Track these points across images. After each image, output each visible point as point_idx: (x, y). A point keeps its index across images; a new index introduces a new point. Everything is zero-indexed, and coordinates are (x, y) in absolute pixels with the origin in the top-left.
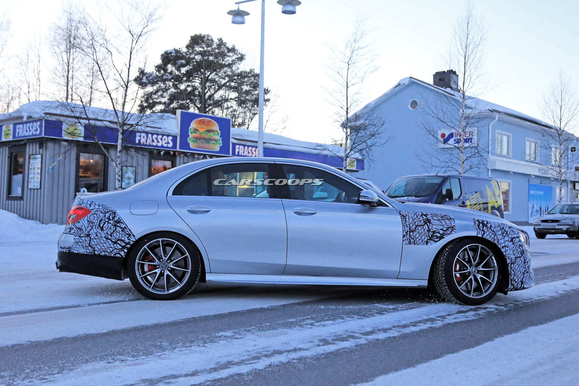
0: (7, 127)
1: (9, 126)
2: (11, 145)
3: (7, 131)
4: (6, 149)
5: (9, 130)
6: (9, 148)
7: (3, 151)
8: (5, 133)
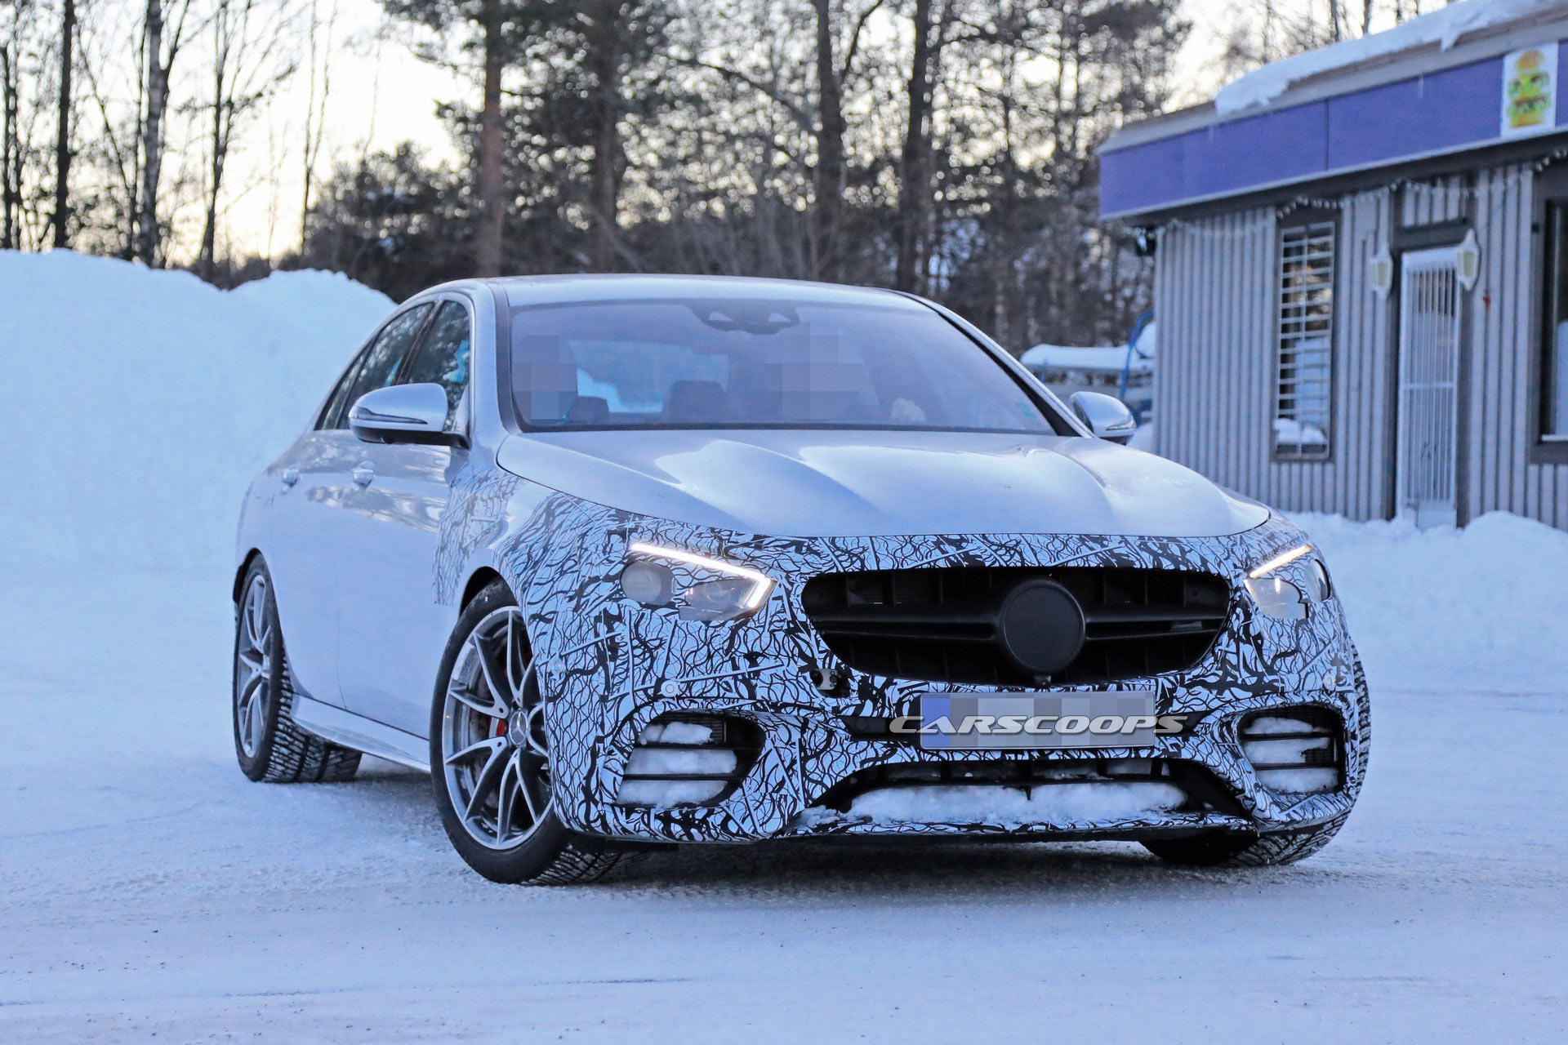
0: (1525, 62)
1: (1536, 54)
2: (1547, 161)
3: (1525, 81)
4: (1519, 183)
5: (1534, 79)
6: (1537, 175)
7: (1505, 194)
8: (1518, 96)
